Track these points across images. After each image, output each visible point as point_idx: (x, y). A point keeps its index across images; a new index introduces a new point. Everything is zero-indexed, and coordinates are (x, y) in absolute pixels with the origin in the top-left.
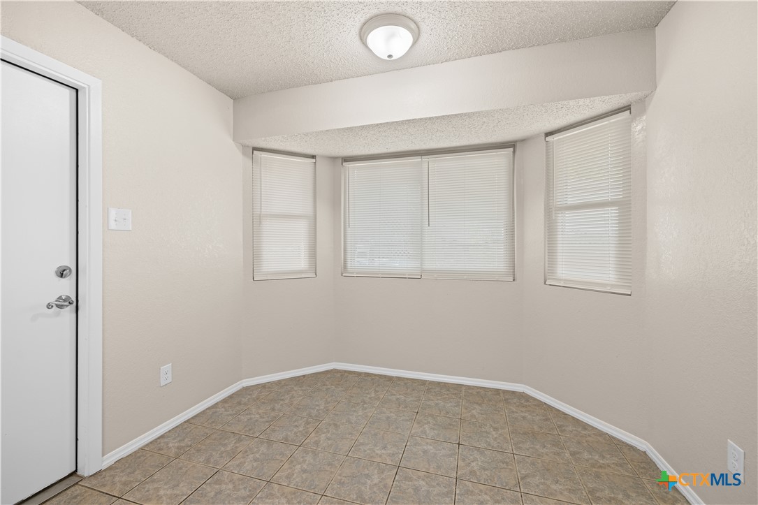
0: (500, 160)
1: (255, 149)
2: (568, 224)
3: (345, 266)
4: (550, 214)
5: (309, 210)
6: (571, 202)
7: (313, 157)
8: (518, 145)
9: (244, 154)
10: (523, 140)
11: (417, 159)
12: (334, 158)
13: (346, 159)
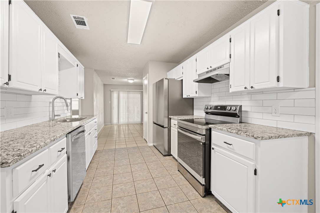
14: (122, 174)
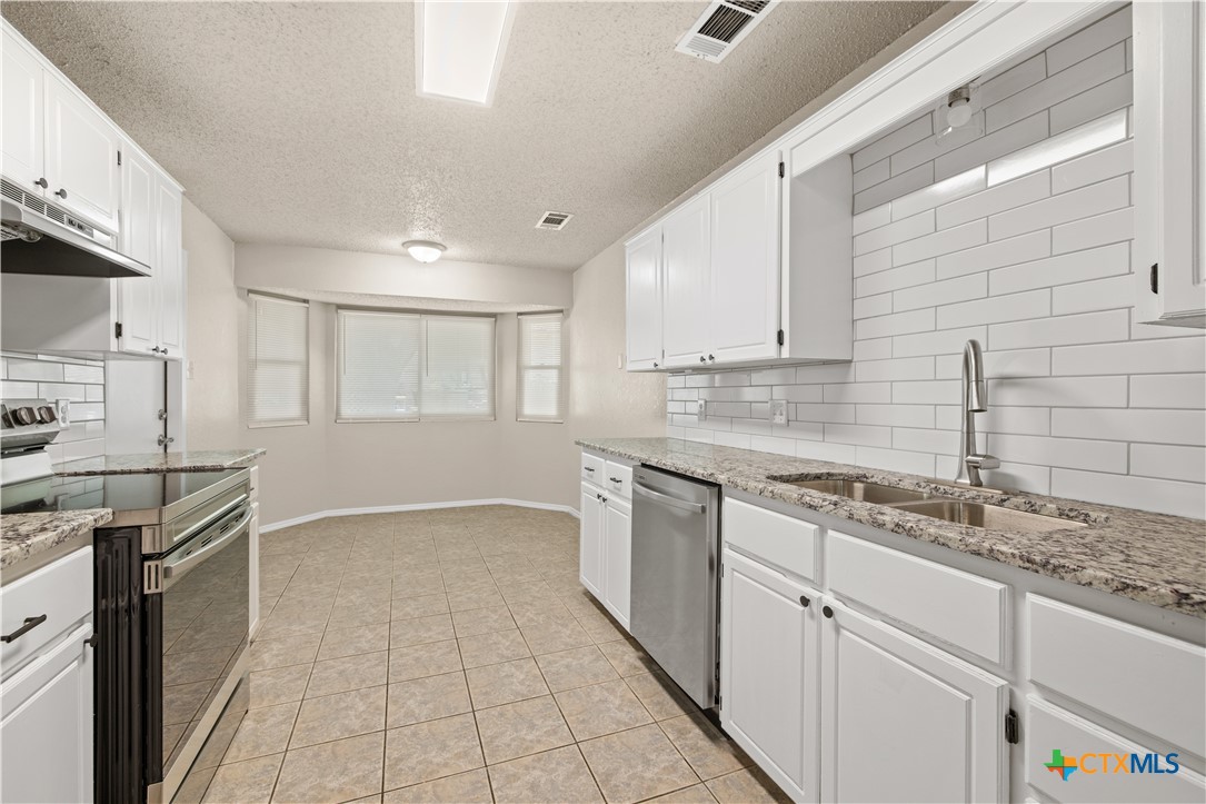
0: (484, 326)
1: (250, 291)
2: (530, 377)
3: (338, 413)
4: (520, 369)
5: (301, 356)
6: (533, 364)
7: (306, 301)
8: (499, 317)
9: (239, 296)
10: (502, 314)
11: (417, 316)
12: (327, 304)
13: (340, 307)
14: (425, 725)
